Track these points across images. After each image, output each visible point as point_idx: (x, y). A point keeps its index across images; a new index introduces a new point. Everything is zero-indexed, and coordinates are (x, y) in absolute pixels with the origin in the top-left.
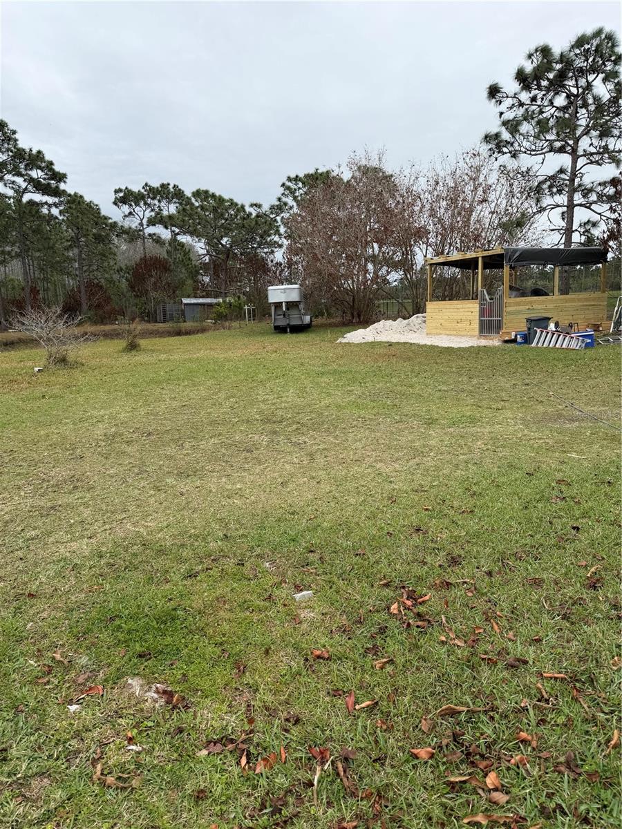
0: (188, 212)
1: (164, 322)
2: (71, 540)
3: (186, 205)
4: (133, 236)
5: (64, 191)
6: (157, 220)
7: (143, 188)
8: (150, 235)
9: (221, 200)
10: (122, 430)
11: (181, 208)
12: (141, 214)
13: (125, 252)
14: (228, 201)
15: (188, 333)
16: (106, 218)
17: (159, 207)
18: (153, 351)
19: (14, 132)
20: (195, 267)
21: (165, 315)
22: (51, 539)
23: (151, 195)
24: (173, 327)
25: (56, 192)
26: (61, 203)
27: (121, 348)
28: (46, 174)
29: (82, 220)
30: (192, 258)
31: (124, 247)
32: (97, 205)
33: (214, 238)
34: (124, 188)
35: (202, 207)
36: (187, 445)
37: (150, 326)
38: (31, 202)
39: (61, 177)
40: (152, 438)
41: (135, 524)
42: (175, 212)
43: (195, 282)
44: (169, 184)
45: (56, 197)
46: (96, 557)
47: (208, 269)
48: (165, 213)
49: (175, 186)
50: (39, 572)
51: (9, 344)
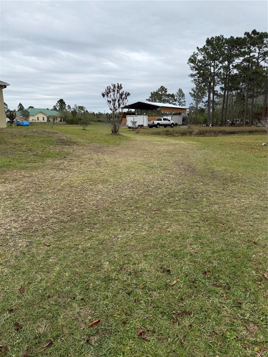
50: (259, 234)
51: (251, 132)
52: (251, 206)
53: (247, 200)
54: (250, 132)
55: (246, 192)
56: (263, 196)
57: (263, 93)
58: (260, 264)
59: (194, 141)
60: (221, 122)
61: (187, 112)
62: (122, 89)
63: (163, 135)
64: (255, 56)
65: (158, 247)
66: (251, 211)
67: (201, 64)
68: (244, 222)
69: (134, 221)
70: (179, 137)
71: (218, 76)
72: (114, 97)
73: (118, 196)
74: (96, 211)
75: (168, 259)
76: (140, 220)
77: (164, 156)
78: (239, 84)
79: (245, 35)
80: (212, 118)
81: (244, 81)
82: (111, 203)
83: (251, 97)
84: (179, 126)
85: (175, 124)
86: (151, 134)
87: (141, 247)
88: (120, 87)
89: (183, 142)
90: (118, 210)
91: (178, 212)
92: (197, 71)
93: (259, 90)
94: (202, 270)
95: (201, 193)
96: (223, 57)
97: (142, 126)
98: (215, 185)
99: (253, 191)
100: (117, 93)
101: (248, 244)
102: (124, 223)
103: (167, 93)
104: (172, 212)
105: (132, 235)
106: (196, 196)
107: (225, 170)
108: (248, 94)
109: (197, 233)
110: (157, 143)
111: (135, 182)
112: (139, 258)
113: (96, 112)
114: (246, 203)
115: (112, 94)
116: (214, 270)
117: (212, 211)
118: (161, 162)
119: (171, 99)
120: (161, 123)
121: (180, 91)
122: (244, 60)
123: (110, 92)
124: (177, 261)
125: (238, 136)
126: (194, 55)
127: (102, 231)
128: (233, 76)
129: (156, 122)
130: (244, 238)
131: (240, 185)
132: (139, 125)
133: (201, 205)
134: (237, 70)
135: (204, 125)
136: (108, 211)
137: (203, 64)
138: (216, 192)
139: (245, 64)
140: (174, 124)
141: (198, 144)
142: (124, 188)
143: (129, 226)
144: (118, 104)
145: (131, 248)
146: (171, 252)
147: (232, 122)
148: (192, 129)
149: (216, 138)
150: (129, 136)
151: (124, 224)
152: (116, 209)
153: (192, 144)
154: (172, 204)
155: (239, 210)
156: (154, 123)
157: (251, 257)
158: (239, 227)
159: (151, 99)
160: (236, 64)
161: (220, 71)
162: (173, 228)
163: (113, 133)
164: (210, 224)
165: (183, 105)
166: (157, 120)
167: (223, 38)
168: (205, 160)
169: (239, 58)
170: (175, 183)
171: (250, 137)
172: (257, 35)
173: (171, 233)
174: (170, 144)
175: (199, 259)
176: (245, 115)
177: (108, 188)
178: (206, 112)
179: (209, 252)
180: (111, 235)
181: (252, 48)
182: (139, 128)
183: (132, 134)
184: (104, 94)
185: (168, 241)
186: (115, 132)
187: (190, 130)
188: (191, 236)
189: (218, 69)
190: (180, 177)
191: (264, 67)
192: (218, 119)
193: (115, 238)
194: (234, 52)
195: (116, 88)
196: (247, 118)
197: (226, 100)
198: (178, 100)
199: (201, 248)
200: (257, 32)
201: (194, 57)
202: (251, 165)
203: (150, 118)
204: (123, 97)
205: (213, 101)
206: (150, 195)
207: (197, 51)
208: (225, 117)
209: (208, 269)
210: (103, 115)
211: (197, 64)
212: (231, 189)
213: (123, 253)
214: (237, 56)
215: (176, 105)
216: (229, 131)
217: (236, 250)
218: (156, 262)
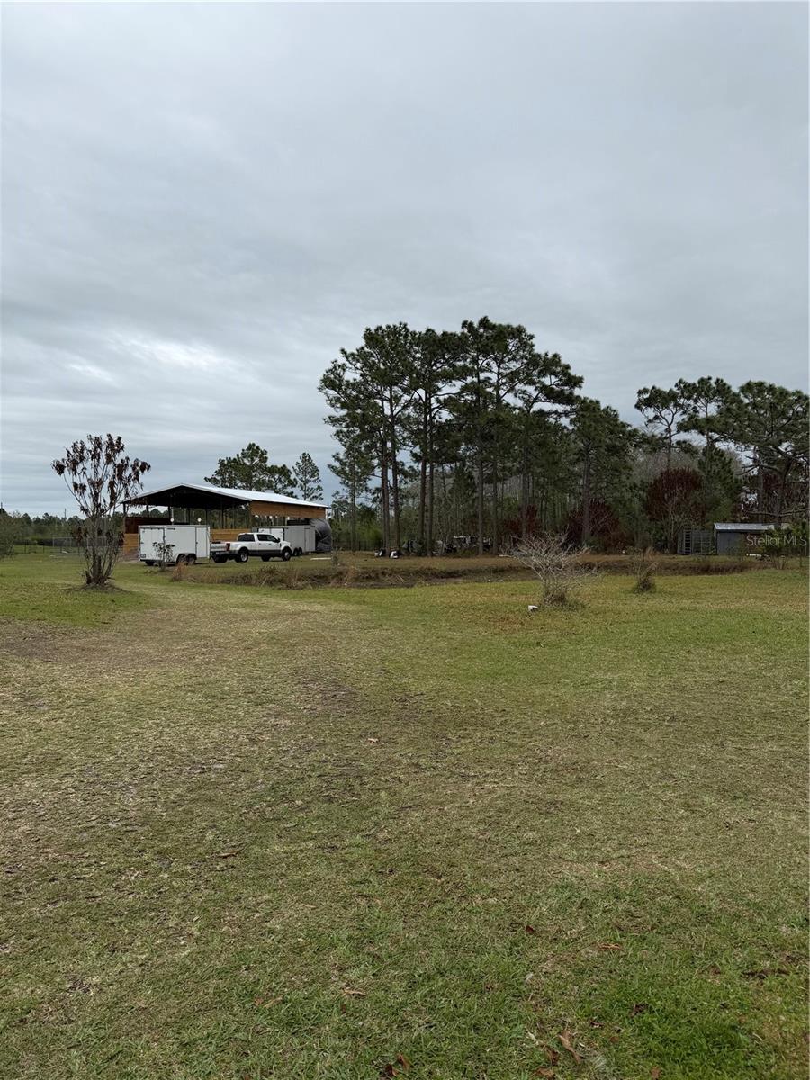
0: (734, 413)
1: (687, 553)
2: (577, 861)
3: (731, 403)
4: (655, 445)
5: (578, 397)
6: (692, 424)
7: (676, 385)
8: (678, 443)
9: (783, 393)
10: (636, 706)
11: (724, 407)
12: (669, 418)
13: (643, 465)
14: (794, 394)
15: (720, 570)
16: (624, 425)
17: (695, 407)
18: (672, 594)
19: (531, 337)
20: (737, 482)
21: (688, 546)
22: (553, 851)
23: (686, 394)
24: (699, 562)
25: (569, 399)
26: (573, 411)
27: (629, 587)
28: (560, 380)
29: (595, 430)
30: (733, 470)
31: (641, 459)
32: (615, 411)
33: (769, 444)
34: (650, 388)
35: (755, 405)
36: (730, 747)
37: (667, 558)
38: (541, 412)
39: (576, 382)
40: (679, 725)
41: (664, 858)
42: (715, 413)
43: (734, 501)
44: (710, 378)
45: (568, 404)
46: (611, 897)
47: (757, 484)
48: (702, 415)
49: (718, 380)
50: (539, 898)
51: (499, 572)
52: (511, 804)
53: (501, 784)
54: (495, 571)
55: (496, 756)
56: (542, 767)
57: (519, 471)
58: (548, 1001)
59: (349, 602)
60: (420, 546)
61: (329, 515)
62: (122, 453)
63: (260, 583)
64: (492, 381)
65: (233, 1000)
66: (514, 818)
67: (354, 393)
68: (497, 861)
69: (151, 910)
70: (306, 592)
71: (403, 426)
72: (97, 473)
73: (94, 817)
74: (7, 887)
75: (266, 1044)
76: (171, 900)
77: (259, 654)
78: (459, 446)
79: (463, 327)
80: (396, 534)
81: (469, 441)
82: (69, 847)
83: (491, 479)
84: (307, 557)
85: (296, 550)
86: (223, 582)
87: (172, 1011)
88: (115, 446)
89: (318, 607)
90: (91, 873)
91: (302, 851)
92: (345, 411)
93: (509, 464)
94: (380, 1060)
95: (372, 773)
96: (411, 377)
97: (193, 556)
98: (411, 742)
99: (514, 753)
100: (108, 463)
101: (511, 936)
102: (115, 920)
103: (269, 464)
104: (284, 855)
105: (141, 965)
106: (357, 787)
107: (438, 691)
108: (481, 473)
109: (362, 920)
110: (239, 611)
111: (160, 758)
112: (162, 1059)
113: (36, 513)
114: (499, 792)
115: (88, 464)
116: (417, 1056)
117: (405, 833)
118: (249, 677)
119: (280, 479)
120: (253, 549)
121: (306, 458)
122: (463, 389)
123: (82, 459)
124: (296, 1041)
125: (466, 586)
126: (335, 367)
127: (27, 966)
128: (441, 425)
129: (237, 546)
130: (497, 915)
131: (479, 734)
132: (181, 556)
133: (373, 815)
134: (450, 412)
135: (376, 554)
136: (53, 880)
137: (360, 392)
138: (417, 765)
139: (469, 398)
140: (292, 549)
141: (362, 611)
142: (121, 784)
143: (130, 933)
144: (109, 494)
145: (134, 1021)
146: (278, 1011)
147: (450, 545)
148: (344, 565)
149: (411, 591)
150: (146, 591)
151: (113, 924)
152: (84, 870)
153: (345, 612)
154: (282, 825)
155: (480, 822)
156: (231, 548)
157: (522, 983)
158: (483, 880)
159: (218, 478)
160: (446, 396)
161: (406, 412)
162: (287, 915)
163: (91, 585)
164: (399, 883)
165: (316, 497)
166: (239, 540)
167: (407, 330)
168: (383, 660)
169: (451, 382)
170: (296, 745)
171: (497, 588)
172: (491, 329)
173: (280, 937)
174: (279, 615)
175: (368, 1022)
176: (479, 527)
177: (60, 789)
178: (379, 516)
179: (399, 987)
180: (58, 980)
181: (482, 362)
182: (182, 563)
183: (156, 582)
184: (61, 463)
185: (269, 970)
186: (97, 579)
187: (339, 568)
188: (344, 937)
189: (400, 407)
190: (310, 725)
191: (514, 408)
192: (412, 536)
193: (73, 988)
194: (439, 367)
195: (104, 448)
196: (484, 536)
197: (428, 486)
198: (300, 482)
199: (374, 975)
200: (491, 324)
201: (337, 374)
202: (504, 671)
203: (219, 531)
204: (127, 475)
205: (396, 489)
206: (210, 800)
207: (342, 360)
208: (431, 532)
209: (397, 1052)
210: (59, 522)
211: (345, 392)
212: (455, 751)
213: (101, 1048)
214: (448, 378)
215: (296, 497)
216: (443, 569)
217: (477, 963)
218: (223, 1061)
